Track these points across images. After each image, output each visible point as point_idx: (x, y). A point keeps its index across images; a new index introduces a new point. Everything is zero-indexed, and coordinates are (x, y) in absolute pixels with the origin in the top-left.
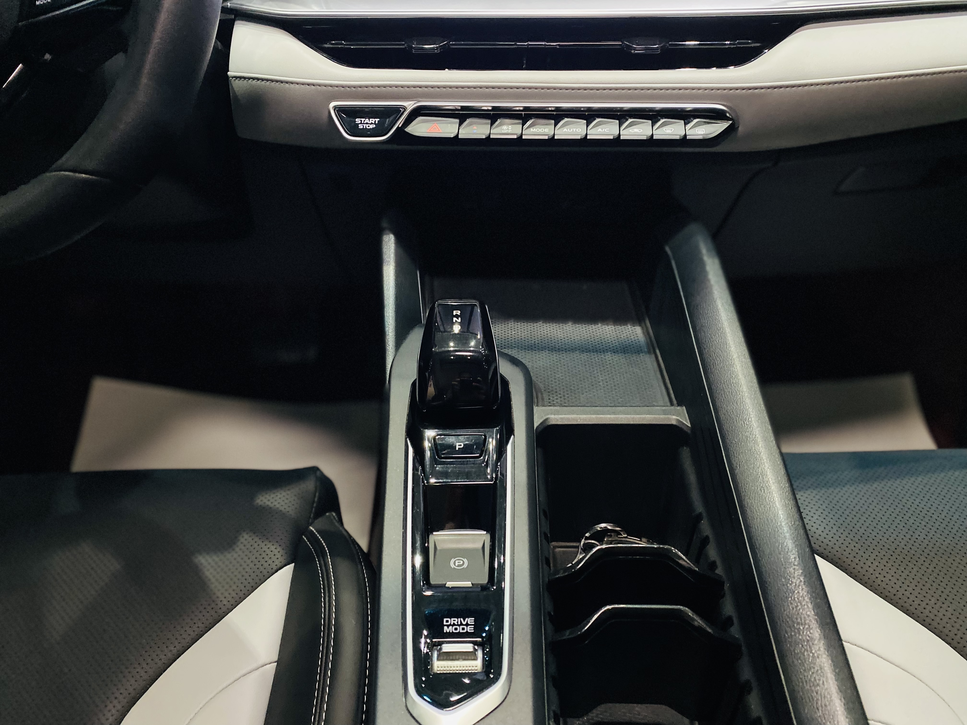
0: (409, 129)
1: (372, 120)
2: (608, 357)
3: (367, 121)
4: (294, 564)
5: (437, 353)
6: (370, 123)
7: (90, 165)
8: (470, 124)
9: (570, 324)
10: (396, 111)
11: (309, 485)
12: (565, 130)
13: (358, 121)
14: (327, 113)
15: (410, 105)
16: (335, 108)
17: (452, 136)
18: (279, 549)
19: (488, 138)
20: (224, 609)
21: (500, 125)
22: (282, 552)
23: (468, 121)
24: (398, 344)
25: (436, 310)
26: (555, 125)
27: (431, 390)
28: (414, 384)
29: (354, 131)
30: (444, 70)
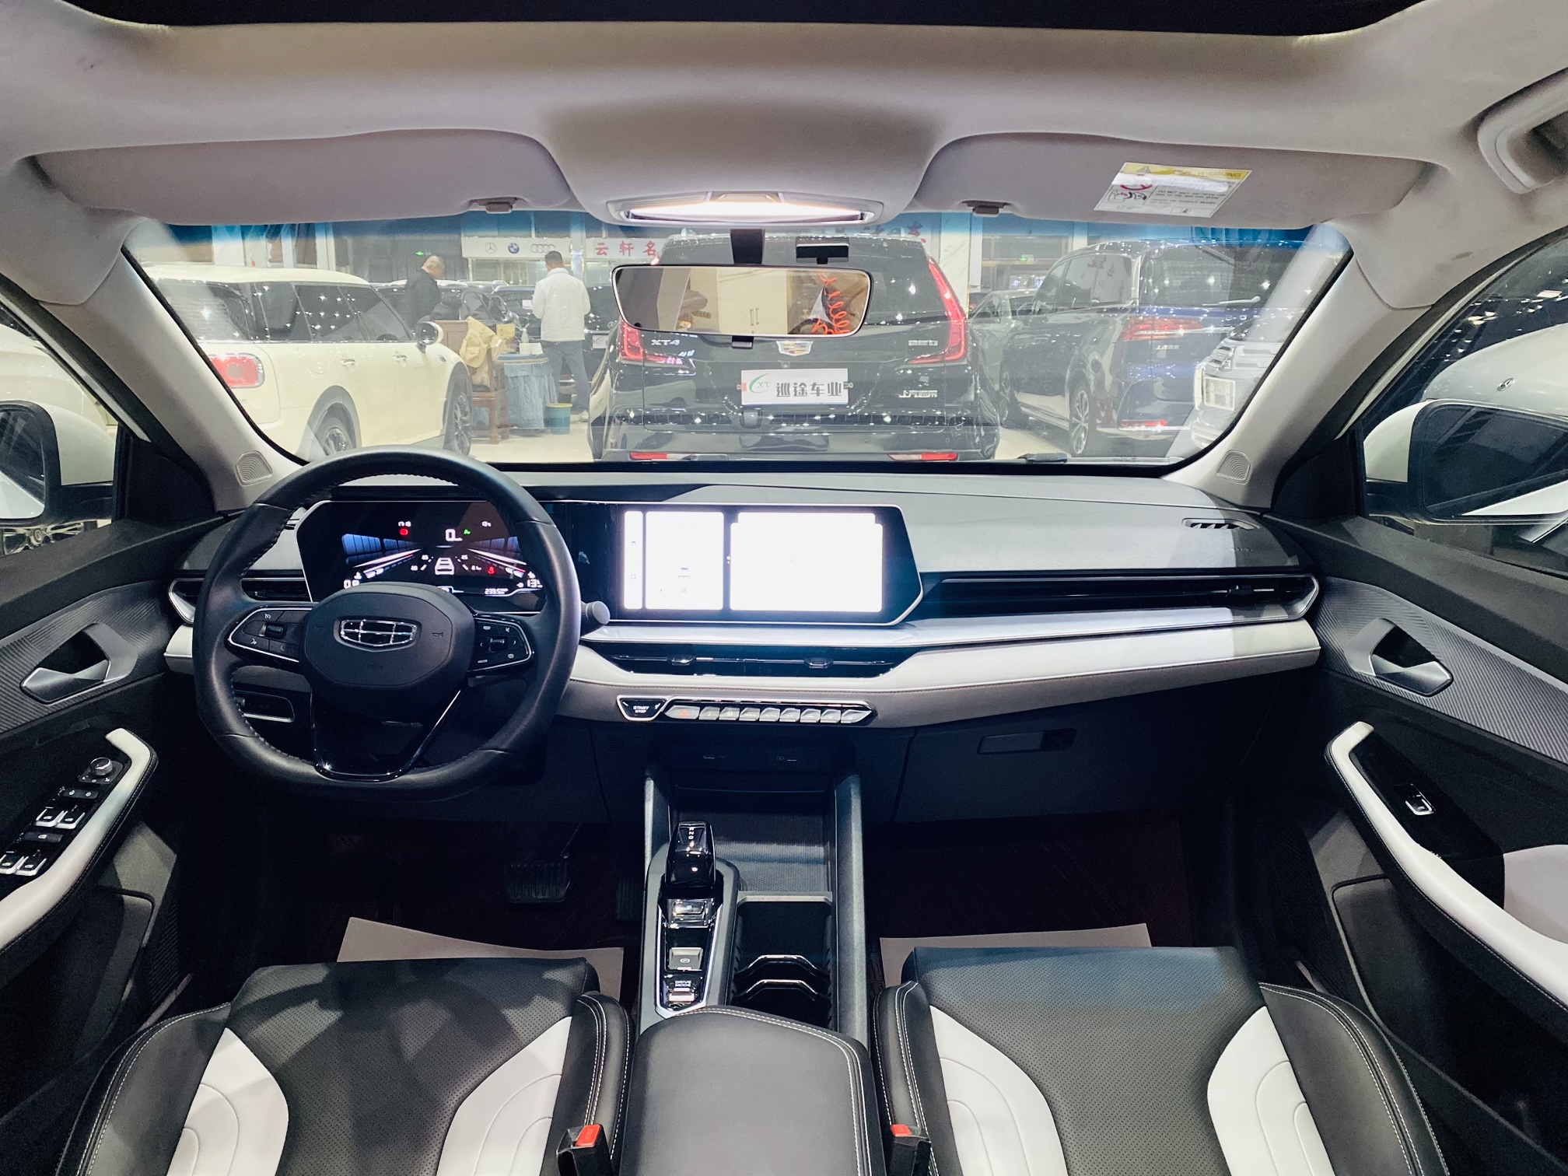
0: (667, 714)
1: (644, 707)
2: (796, 865)
3: (641, 707)
4: (571, 1018)
5: (678, 853)
6: (643, 709)
7: (504, 747)
8: (707, 710)
9: (775, 845)
10: (662, 702)
11: (581, 968)
12: (766, 715)
13: (635, 708)
14: (614, 703)
15: (669, 699)
16: (620, 700)
17: (695, 718)
18: (562, 1006)
19: (718, 719)
20: (524, 1043)
21: (726, 711)
22: (564, 1008)
23: (706, 708)
24: (653, 854)
25: (679, 832)
26: (761, 712)
27: (673, 879)
28: (663, 877)
29: (632, 713)
30: (693, 674)
